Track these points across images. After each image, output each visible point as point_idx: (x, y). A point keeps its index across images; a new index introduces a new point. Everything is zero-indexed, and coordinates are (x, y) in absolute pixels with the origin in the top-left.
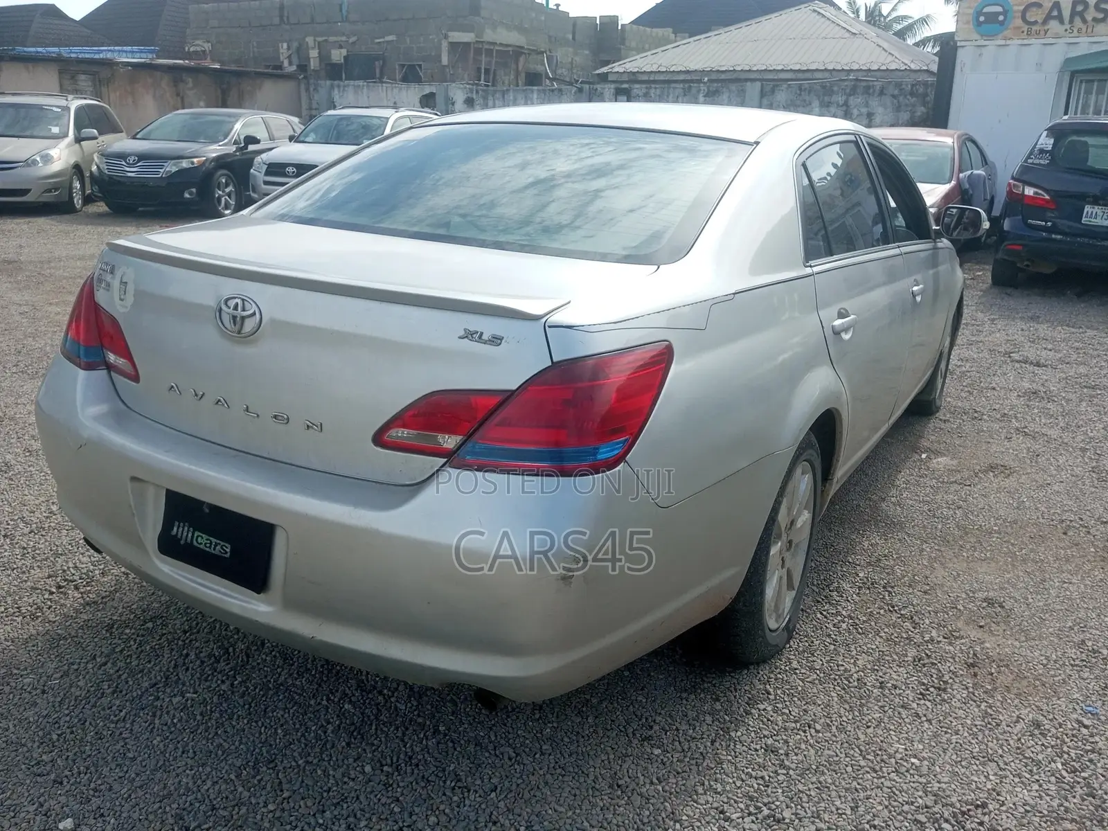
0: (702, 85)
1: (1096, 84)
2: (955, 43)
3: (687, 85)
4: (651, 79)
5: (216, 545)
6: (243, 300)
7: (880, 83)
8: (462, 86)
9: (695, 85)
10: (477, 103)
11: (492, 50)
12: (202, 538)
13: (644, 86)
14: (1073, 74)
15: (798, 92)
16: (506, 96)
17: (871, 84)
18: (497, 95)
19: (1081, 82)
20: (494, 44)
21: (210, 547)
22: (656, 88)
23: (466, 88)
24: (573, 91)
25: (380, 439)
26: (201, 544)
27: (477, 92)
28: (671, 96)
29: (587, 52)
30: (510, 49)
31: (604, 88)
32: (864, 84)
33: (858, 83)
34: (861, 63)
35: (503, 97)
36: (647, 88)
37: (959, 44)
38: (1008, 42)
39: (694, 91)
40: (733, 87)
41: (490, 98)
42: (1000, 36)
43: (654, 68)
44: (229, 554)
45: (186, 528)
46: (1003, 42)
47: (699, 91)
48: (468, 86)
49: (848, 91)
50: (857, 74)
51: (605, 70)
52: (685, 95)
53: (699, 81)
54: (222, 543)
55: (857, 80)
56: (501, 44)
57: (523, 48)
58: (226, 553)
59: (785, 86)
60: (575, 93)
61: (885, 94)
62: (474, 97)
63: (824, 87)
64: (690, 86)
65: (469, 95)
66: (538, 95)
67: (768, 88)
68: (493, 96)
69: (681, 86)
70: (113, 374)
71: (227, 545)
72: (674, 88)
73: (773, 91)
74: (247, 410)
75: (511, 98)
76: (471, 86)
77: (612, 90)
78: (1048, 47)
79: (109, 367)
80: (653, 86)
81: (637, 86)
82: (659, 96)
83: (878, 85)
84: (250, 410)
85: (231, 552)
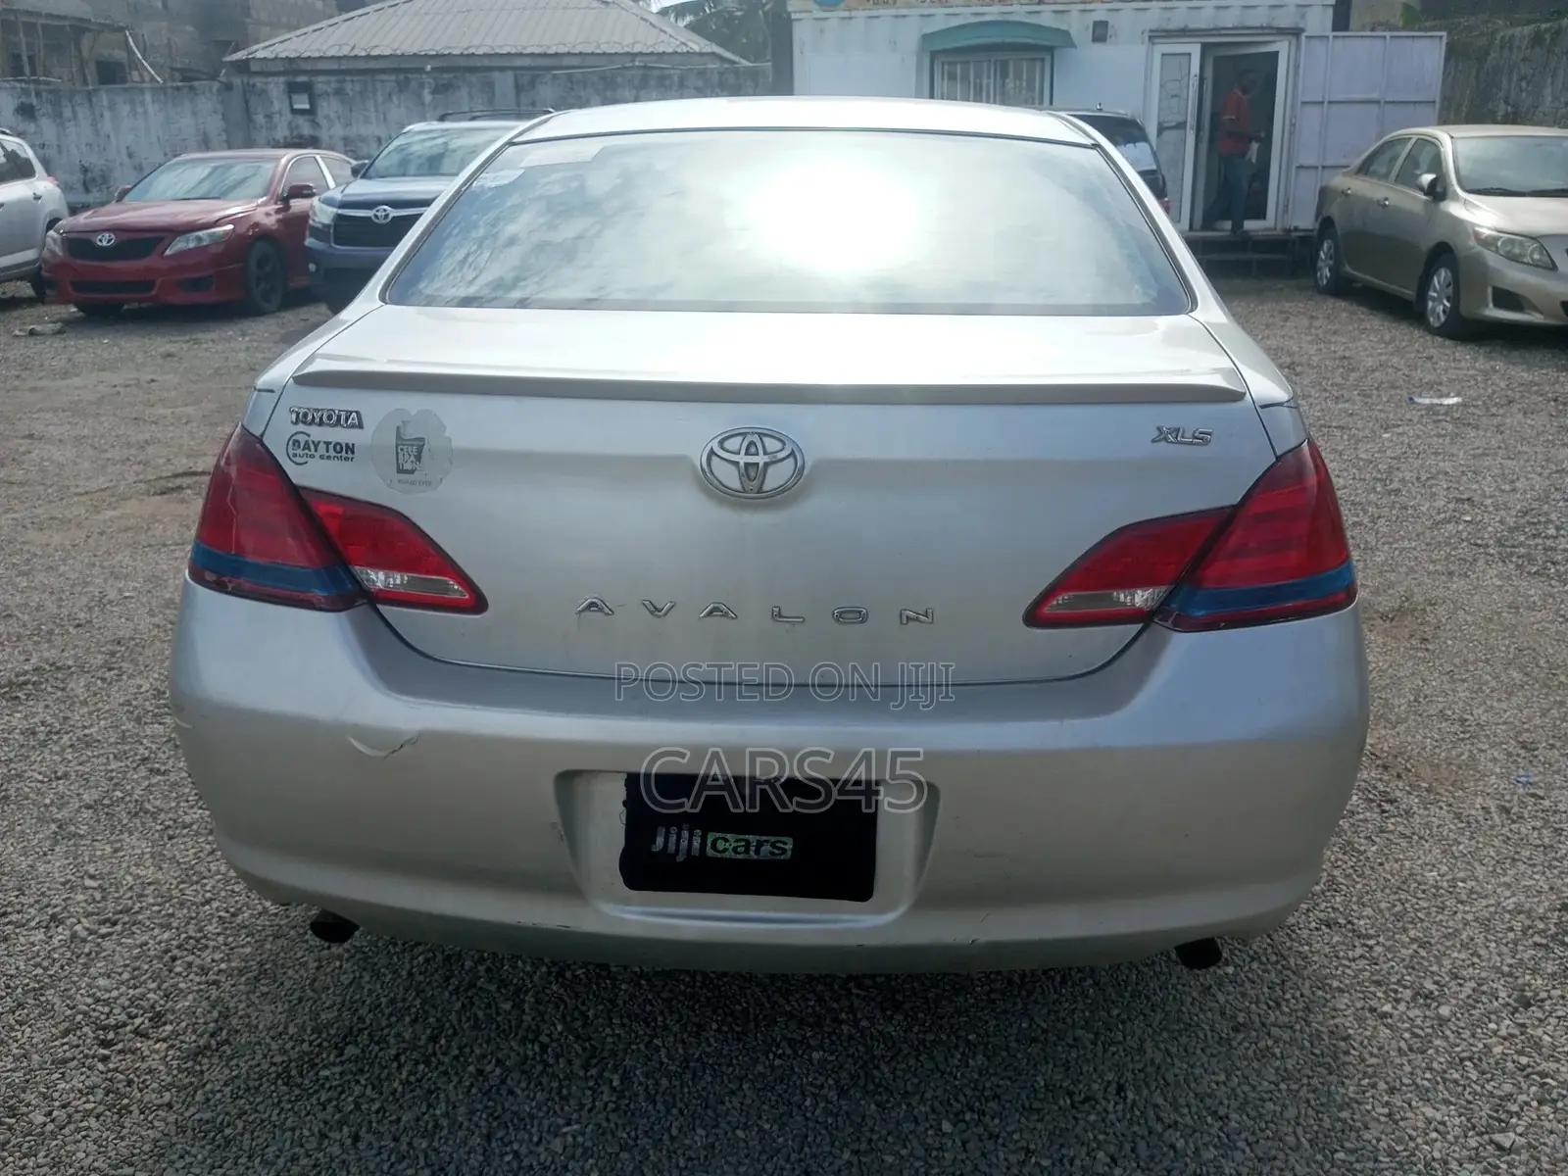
0: (424, 76)
1: (959, 67)
2: (789, 14)
3: (402, 77)
4: (343, 67)
5: (760, 844)
6: (760, 435)
7: (678, 72)
8: (7, 85)
9: (415, 76)
10: (41, 112)
11: (34, 25)
12: (726, 840)
13: (333, 78)
14: (934, 55)
15: (569, 85)
16: (94, 99)
17: (666, 72)
18: (78, 99)
19: (943, 64)
20: (38, 14)
21: (747, 851)
22: (352, 81)
23: (14, 88)
24: (215, 89)
25: (1035, 617)
26: (725, 850)
27: (38, 94)
28: (379, 94)
29: (190, 28)
30: (67, 23)
31: (267, 84)
32: (656, 73)
33: (649, 72)
34: (649, 43)
35: (90, 101)
36: (338, 82)
37: (793, 16)
38: (854, 13)
39: (414, 85)
40: (473, 78)
41: (65, 102)
42: (842, 6)
43: (345, 51)
44: (789, 853)
45: (685, 834)
46: (846, 14)
47: (422, 85)
48: (18, 85)
49: (636, 82)
50: (645, 58)
51: (240, 55)
52: (401, 91)
53: (420, 71)
54: (773, 839)
55: (645, 67)
56: (50, 16)
57: (88, 21)
58: (784, 851)
59: (549, 77)
60: (219, 90)
61: (687, 87)
62: (34, 101)
63: (603, 78)
64: (406, 78)
65: (23, 99)
66: (153, 96)
67: (525, 80)
68: (70, 101)
69: (393, 77)
70: (379, 606)
71: (783, 839)
72: (382, 81)
73: (532, 83)
74: (777, 615)
75: (105, 102)
76: (23, 85)
77: (282, 87)
78: (901, 20)
79: (374, 598)
80: (348, 78)
81: (321, 78)
82: (360, 92)
83: (676, 74)
84: (784, 613)
85: (793, 850)
